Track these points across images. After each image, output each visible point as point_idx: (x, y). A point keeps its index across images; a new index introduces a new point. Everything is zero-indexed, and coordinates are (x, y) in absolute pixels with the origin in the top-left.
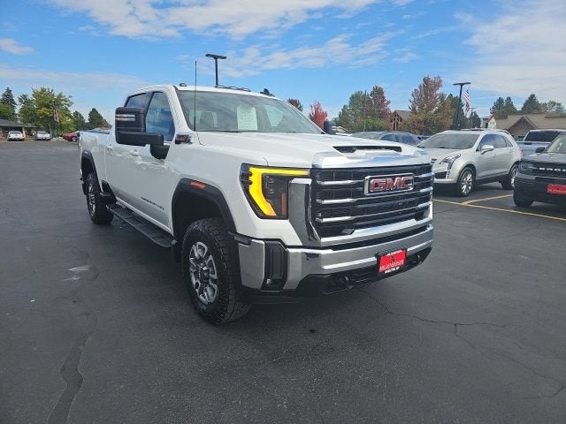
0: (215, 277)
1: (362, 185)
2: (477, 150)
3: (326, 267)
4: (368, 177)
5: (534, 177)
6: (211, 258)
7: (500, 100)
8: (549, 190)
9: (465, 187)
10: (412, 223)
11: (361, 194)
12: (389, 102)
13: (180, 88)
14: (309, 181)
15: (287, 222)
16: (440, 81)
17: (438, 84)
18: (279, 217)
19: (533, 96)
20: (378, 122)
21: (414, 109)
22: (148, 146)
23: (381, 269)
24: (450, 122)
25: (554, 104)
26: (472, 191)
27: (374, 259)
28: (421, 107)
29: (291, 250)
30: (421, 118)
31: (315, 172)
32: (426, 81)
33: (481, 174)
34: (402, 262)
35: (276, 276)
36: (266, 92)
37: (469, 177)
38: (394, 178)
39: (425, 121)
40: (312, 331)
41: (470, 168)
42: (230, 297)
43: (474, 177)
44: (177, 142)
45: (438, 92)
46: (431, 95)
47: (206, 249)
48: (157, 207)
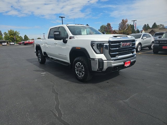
0: (84, 70)
1: (120, 45)
2: (142, 39)
3: (113, 65)
4: (121, 43)
5: (158, 45)
6: (82, 66)
7: (145, 25)
8: (163, 48)
9: (139, 49)
10: (131, 54)
11: (120, 47)
12: (112, 28)
13: (67, 25)
14: (108, 44)
15: (103, 54)
16: (127, 20)
17: (126, 21)
18: (101, 53)
19: (155, 23)
22: (62, 40)
23: (125, 65)
24: (131, 32)
25: (161, 25)
26: (141, 50)
27: (123, 63)
28: (122, 28)
29: (104, 61)
30: (122, 32)
31: (109, 42)
32: (123, 20)
33: (143, 45)
34: (130, 64)
35: (101, 68)
36: (87, 25)
37: (140, 46)
38: (127, 43)
40: (108, 82)
41: (140, 44)
42: (88, 74)
43: (141, 46)
44: (70, 39)
45: (127, 24)
46: (125, 25)
47: (80, 64)
48: (64, 56)
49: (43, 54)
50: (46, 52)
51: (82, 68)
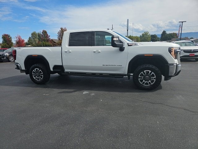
0: (155, 77)
6: (153, 73)
17: (65, 30)
18: (176, 59)
20: (47, 43)
21: (59, 39)
29: (178, 66)
32: (62, 29)
47: (150, 71)
48: (116, 66)
49: (52, 70)
50: (64, 64)
51: (153, 76)
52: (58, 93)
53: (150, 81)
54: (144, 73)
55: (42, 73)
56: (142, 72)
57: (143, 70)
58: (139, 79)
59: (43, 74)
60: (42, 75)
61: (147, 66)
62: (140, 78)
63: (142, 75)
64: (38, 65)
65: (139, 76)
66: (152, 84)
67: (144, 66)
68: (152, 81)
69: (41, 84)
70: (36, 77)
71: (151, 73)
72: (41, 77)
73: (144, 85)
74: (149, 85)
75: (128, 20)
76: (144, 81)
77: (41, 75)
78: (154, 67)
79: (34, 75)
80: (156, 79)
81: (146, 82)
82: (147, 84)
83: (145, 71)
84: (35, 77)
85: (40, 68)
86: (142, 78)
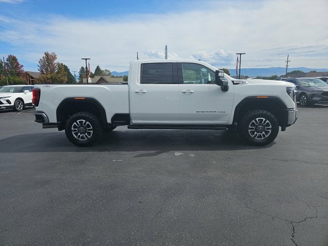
0: (270, 127)
6: (268, 121)
12: (22, 66)
16: (55, 56)
17: (54, 58)
19: (98, 67)
20: (17, 79)
21: (42, 71)
28: (47, 70)
30: (49, 76)
32: (47, 54)
39: (52, 78)
44: (236, 84)
45: (55, 62)
46: (51, 64)
47: (264, 119)
48: (217, 113)
49: (109, 121)
50: (131, 112)
51: (268, 125)
52: (135, 157)
53: (264, 133)
54: (256, 121)
55: (91, 128)
56: (254, 121)
57: (254, 118)
58: (249, 131)
59: (93, 129)
60: (91, 130)
61: (261, 112)
62: (251, 129)
63: (253, 124)
64: (83, 114)
65: (250, 127)
66: (267, 136)
67: (257, 113)
68: (267, 133)
69: (87, 147)
70: (79, 134)
71: (265, 121)
72: (89, 134)
73: (256, 138)
74: (263, 138)
75: (166, 46)
76: (256, 133)
77: (88, 130)
78: (269, 113)
79: (75, 131)
80: (272, 129)
81: (259, 133)
82: (260, 137)
83: (257, 119)
84: (76, 134)
85: (87, 119)
86: (253, 129)
